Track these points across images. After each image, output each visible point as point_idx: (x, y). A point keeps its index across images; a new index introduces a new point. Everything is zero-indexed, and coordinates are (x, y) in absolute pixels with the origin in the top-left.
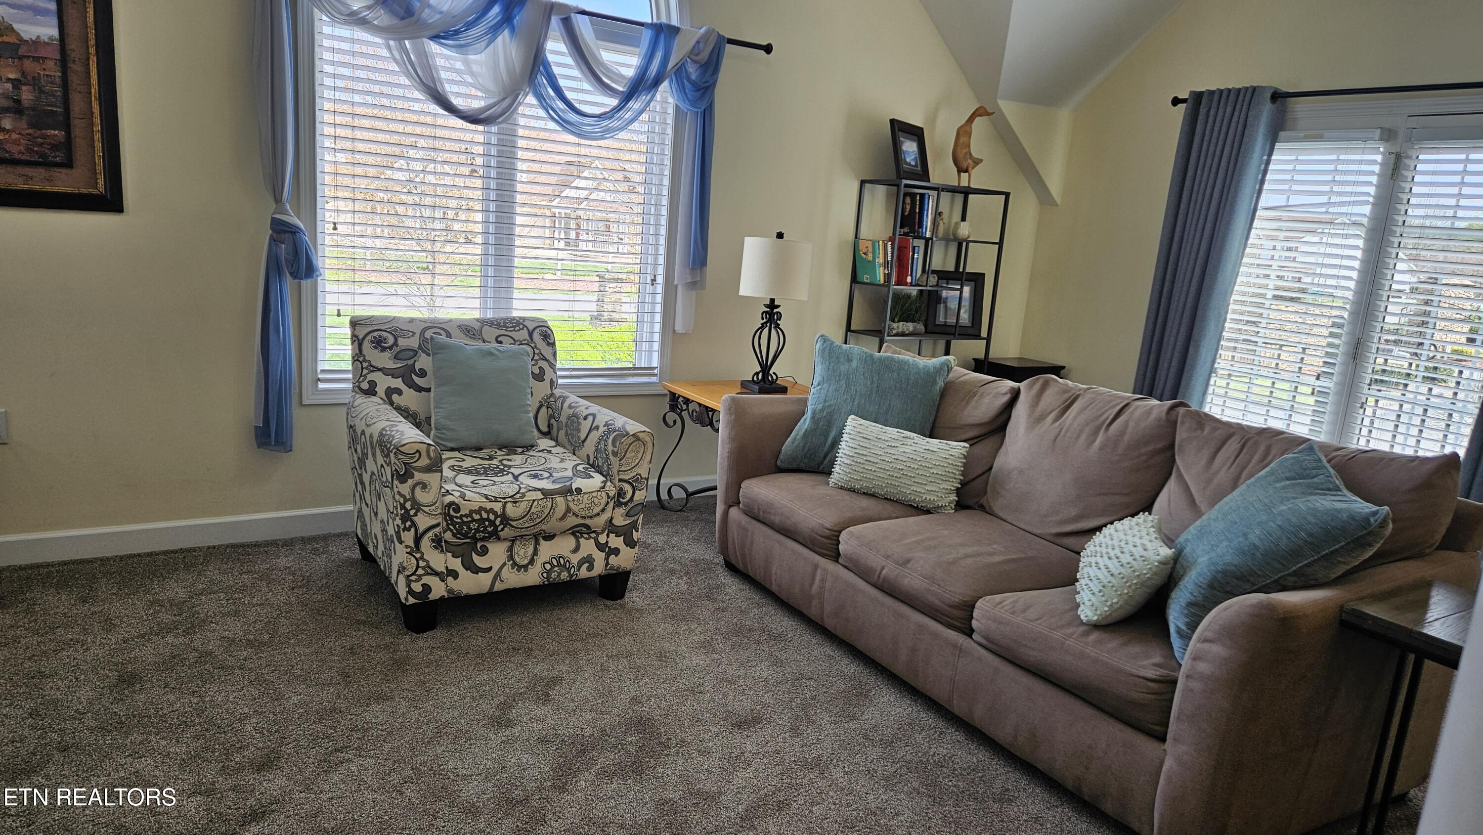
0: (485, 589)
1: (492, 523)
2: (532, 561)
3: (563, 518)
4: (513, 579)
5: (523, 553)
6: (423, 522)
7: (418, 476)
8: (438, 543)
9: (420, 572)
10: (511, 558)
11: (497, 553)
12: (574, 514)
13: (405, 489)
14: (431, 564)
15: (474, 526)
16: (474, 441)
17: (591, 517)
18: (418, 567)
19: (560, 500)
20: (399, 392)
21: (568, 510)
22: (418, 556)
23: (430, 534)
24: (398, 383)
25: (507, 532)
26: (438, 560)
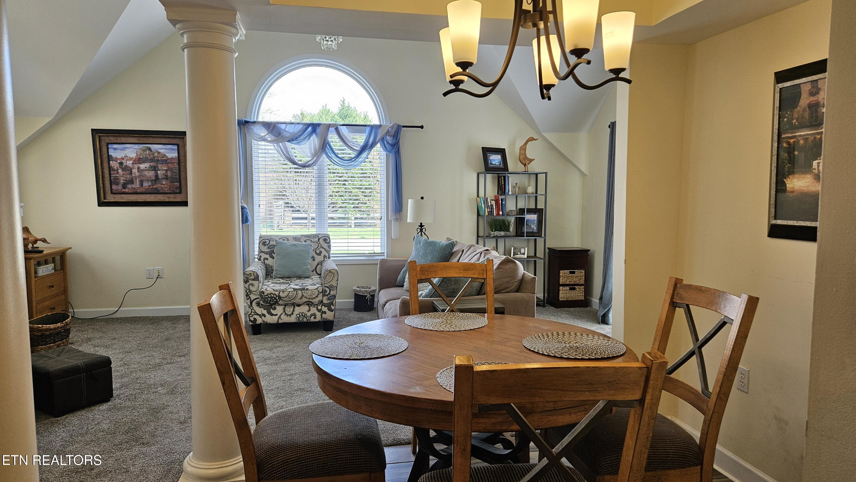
0: (276, 322)
1: (275, 298)
2: (292, 314)
3: (301, 298)
4: (285, 319)
5: (289, 310)
6: (253, 297)
7: (251, 282)
8: (258, 304)
9: (253, 314)
10: (284, 311)
11: (279, 310)
12: (305, 297)
13: (247, 285)
14: (256, 311)
15: (269, 299)
16: (287, 275)
17: (312, 299)
18: (252, 312)
19: (300, 292)
20: (267, 259)
21: (303, 296)
22: (252, 308)
23: (255, 301)
24: (268, 256)
25: (281, 302)
26: (259, 310)
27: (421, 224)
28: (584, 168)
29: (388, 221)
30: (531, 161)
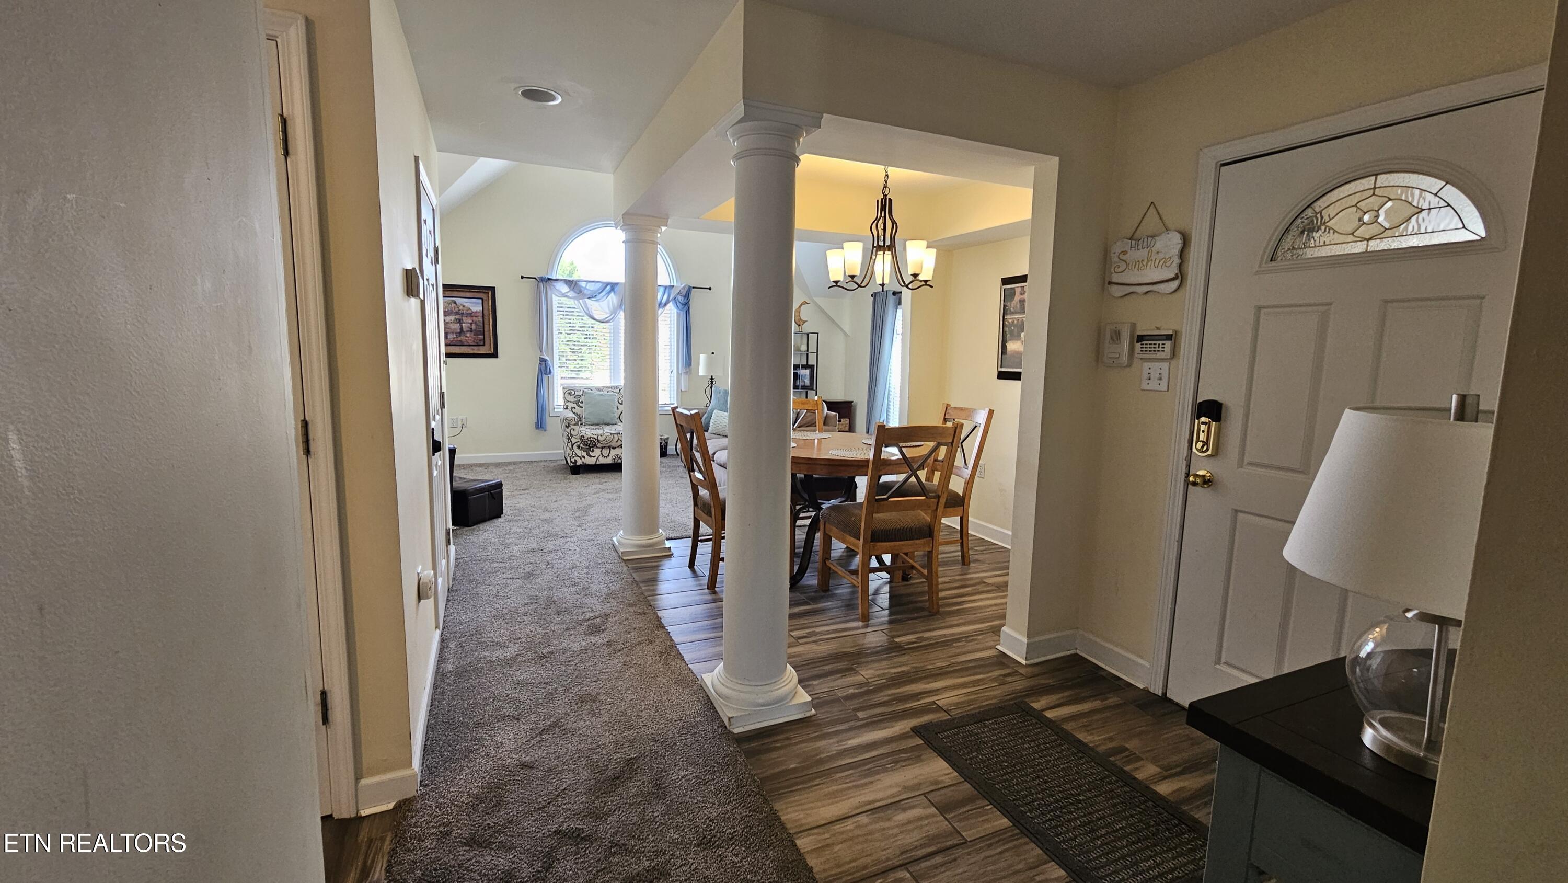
0: (594, 463)
1: (594, 442)
2: (608, 455)
3: (617, 442)
4: (602, 461)
5: (606, 452)
6: (574, 440)
7: (572, 427)
8: (579, 447)
9: (573, 456)
10: (602, 454)
11: (597, 452)
13: (568, 430)
14: (577, 454)
15: (589, 442)
16: (596, 422)
18: (573, 454)
19: (616, 436)
20: (575, 408)
21: (619, 439)
22: (573, 451)
23: (576, 444)
24: (575, 405)
25: (599, 445)
26: (579, 453)
27: (712, 376)
28: (847, 328)
29: (679, 375)
30: (804, 322)
